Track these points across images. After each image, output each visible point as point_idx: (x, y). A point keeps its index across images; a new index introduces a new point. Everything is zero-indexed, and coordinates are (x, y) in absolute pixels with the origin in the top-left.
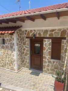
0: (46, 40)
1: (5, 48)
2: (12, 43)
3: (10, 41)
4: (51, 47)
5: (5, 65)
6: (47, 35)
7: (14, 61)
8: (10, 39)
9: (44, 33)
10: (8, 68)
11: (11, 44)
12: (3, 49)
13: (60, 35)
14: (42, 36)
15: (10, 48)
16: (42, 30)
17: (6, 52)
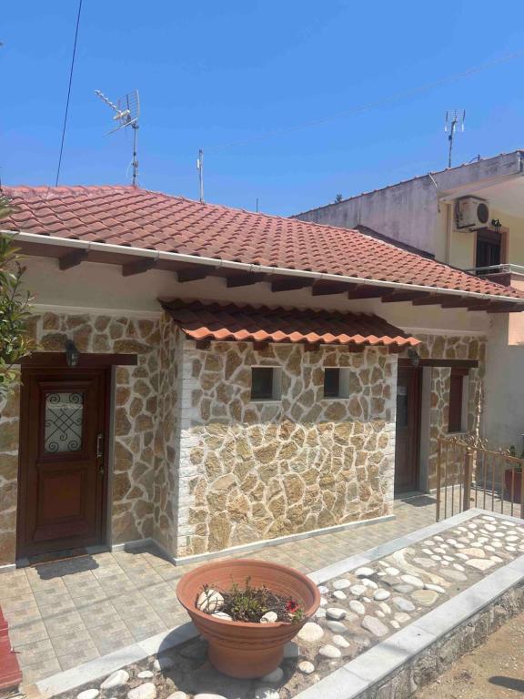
0: (440, 369)
1: (348, 414)
2: (384, 386)
3: (375, 379)
4: (449, 391)
5: (341, 502)
6: (442, 354)
7: (385, 467)
8: (376, 369)
9: (435, 347)
10: (354, 517)
11: (378, 390)
12: (336, 419)
13: (468, 354)
14: (430, 357)
15: (369, 410)
16: (431, 337)
17: (351, 436)
